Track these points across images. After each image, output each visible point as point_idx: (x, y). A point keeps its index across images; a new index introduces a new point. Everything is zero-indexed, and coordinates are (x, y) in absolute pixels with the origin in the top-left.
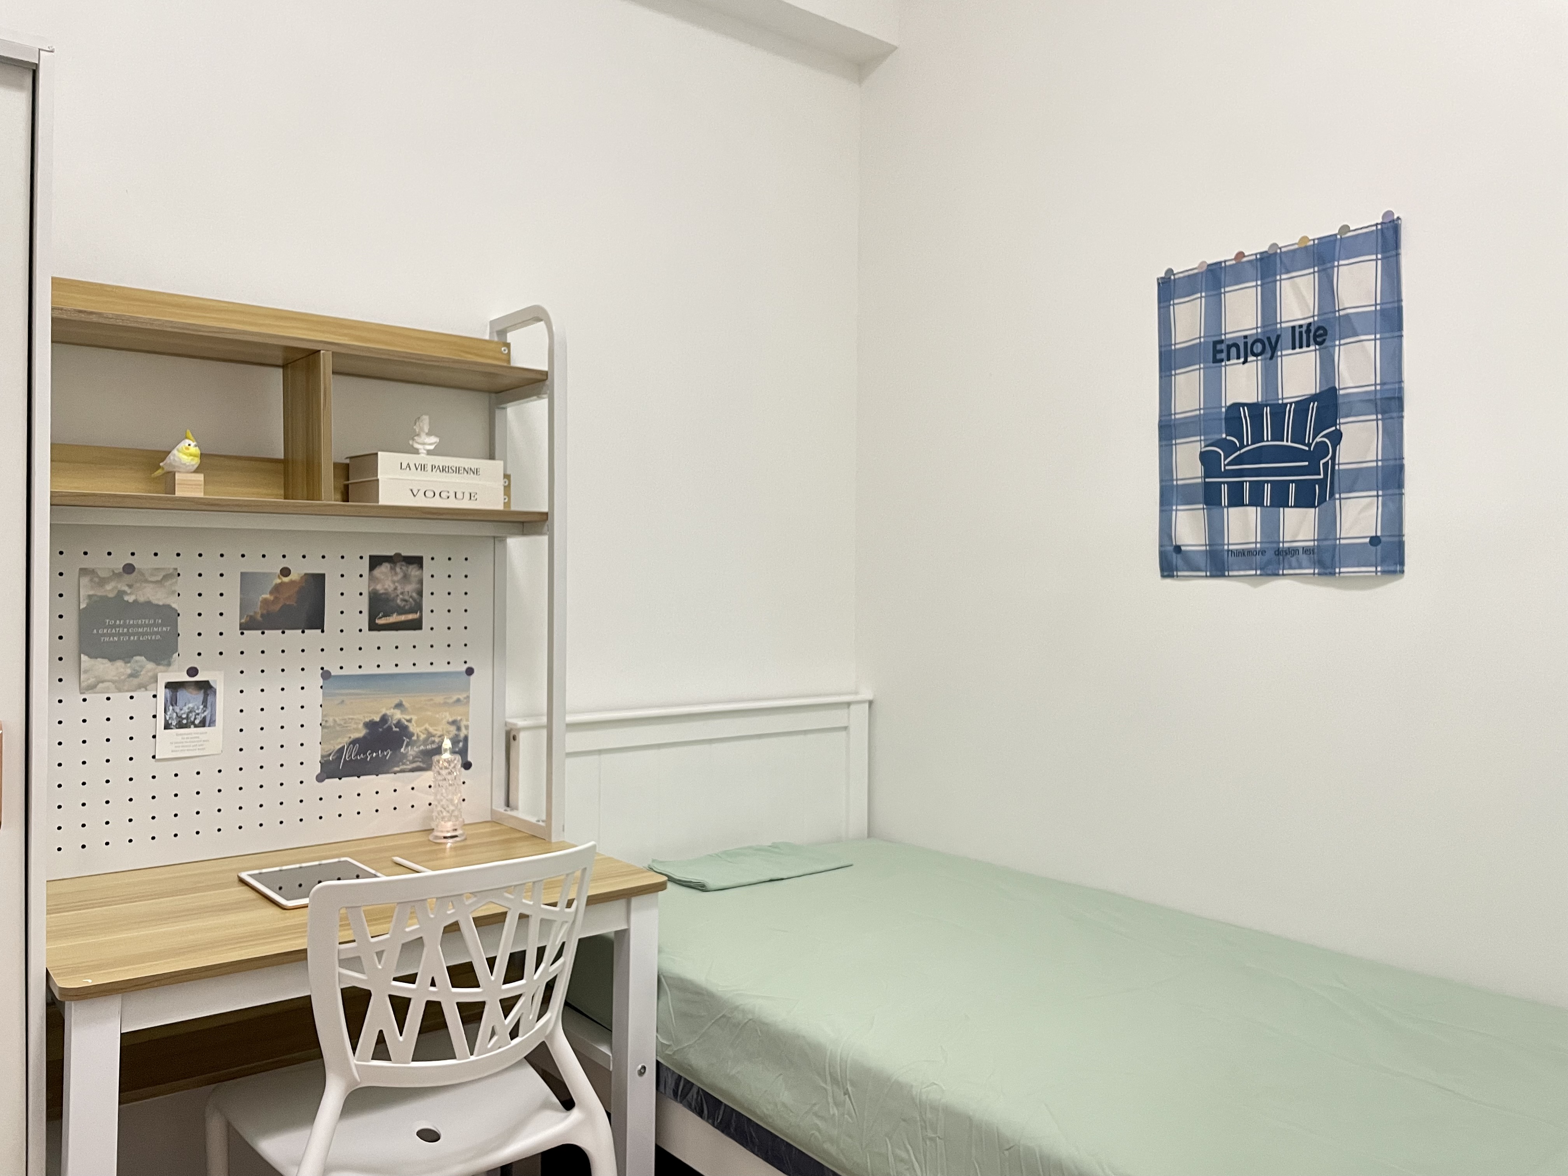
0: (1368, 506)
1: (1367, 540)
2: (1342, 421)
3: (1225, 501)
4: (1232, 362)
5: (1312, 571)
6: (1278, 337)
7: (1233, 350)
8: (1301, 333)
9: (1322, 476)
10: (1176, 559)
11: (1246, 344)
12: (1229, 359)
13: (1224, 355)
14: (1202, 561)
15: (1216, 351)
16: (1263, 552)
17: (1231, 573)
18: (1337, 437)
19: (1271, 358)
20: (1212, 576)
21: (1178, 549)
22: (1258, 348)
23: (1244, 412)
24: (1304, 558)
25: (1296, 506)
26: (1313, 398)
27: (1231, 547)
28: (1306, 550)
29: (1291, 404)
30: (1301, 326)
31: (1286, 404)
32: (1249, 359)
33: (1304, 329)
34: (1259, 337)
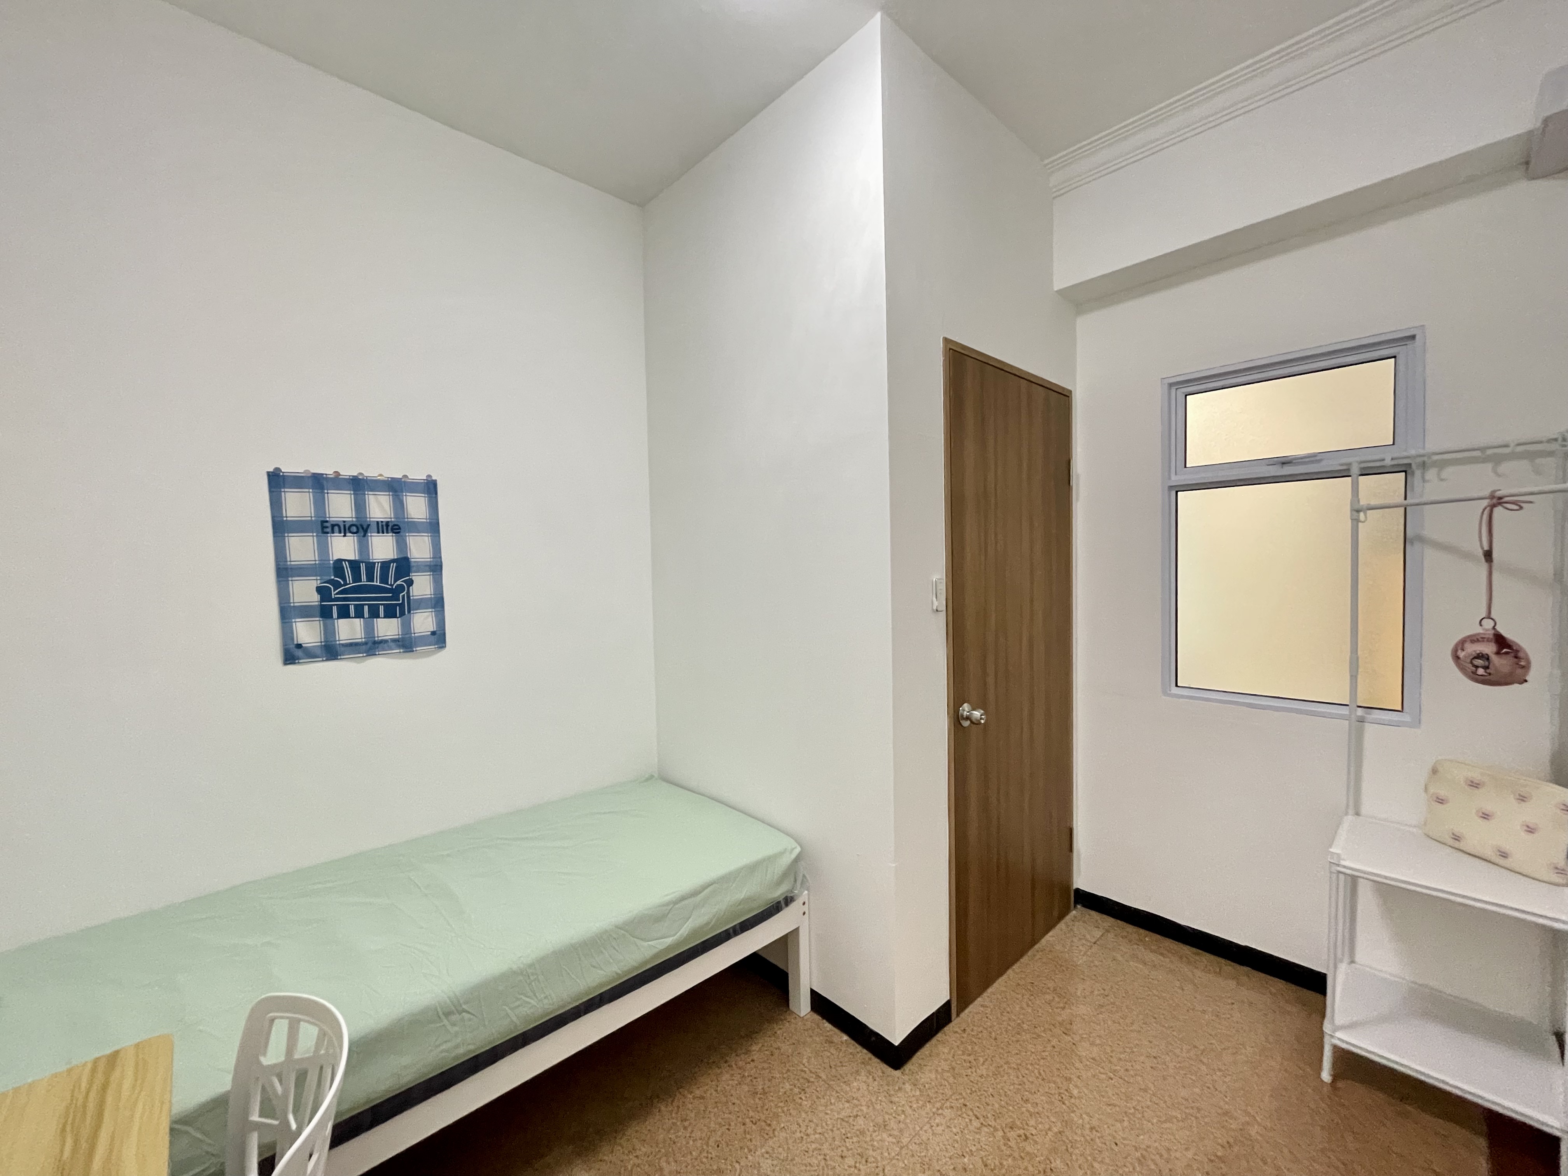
0: (428, 616)
1: (430, 633)
2: (413, 574)
3: (335, 615)
4: (335, 534)
5: (398, 651)
6: (369, 525)
7: (336, 528)
8: (382, 526)
9: (401, 602)
10: (299, 653)
11: (345, 526)
12: (333, 532)
13: (329, 530)
14: (318, 652)
15: (323, 527)
16: (366, 643)
17: (342, 657)
18: (410, 583)
19: (364, 536)
20: (327, 660)
21: (299, 646)
22: (354, 529)
23: (346, 565)
24: (392, 644)
25: (385, 617)
26: (393, 561)
27: (341, 642)
28: (394, 641)
29: (378, 563)
30: (382, 522)
31: (375, 563)
32: (348, 534)
33: (384, 524)
34: (354, 523)
